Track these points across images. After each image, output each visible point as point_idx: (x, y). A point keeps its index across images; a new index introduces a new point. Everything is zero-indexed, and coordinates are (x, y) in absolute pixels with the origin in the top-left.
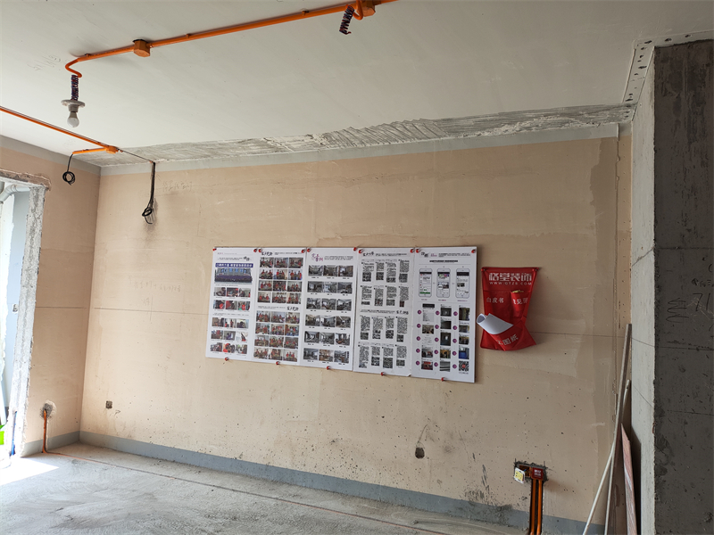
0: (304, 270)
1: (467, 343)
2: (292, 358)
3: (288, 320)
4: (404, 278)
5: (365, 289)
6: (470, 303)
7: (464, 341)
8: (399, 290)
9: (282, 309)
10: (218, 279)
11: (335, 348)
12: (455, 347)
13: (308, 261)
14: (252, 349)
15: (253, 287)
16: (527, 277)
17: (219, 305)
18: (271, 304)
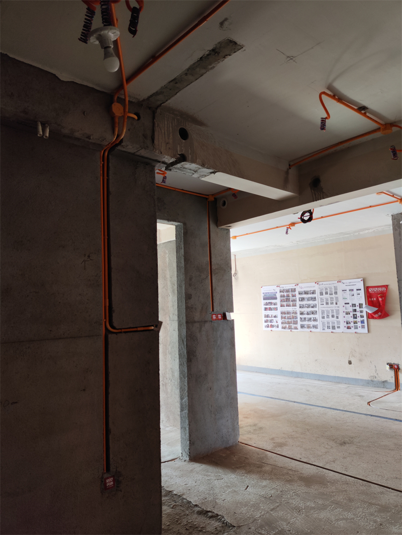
0: (297, 293)
1: (363, 317)
2: (296, 328)
3: (293, 313)
4: (336, 293)
5: (321, 299)
6: (363, 301)
7: (362, 317)
8: (334, 298)
9: (290, 309)
10: (264, 299)
11: (312, 323)
12: (359, 319)
13: (298, 289)
14: (280, 326)
15: (278, 301)
16: (384, 289)
17: (266, 309)
18: (286, 307)
